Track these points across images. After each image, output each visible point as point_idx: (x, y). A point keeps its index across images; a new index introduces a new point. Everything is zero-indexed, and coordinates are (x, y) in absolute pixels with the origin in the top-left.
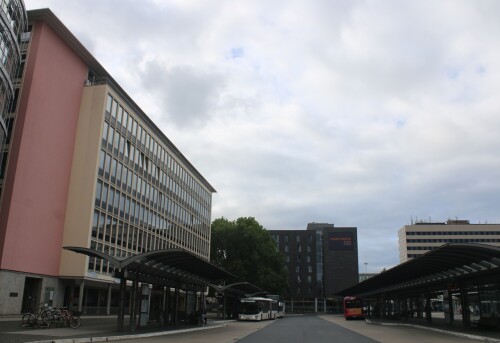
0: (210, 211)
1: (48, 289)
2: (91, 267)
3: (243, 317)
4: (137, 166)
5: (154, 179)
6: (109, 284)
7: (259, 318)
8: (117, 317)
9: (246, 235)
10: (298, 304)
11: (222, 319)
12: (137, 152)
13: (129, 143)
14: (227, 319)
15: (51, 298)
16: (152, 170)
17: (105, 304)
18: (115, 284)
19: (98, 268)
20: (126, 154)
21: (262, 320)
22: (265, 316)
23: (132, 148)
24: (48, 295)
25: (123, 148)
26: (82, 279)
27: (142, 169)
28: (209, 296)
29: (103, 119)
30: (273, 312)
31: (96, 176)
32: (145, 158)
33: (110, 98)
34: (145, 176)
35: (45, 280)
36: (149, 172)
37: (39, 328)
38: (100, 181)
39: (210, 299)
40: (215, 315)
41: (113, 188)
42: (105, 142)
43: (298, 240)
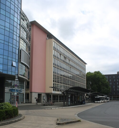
0: (85, 71)
1: (43, 96)
2: (54, 90)
3: (96, 102)
4: (63, 60)
5: (68, 63)
6: (58, 94)
7: (101, 102)
8: (63, 103)
9: (97, 77)
10: (114, 97)
11: (90, 102)
12: (63, 56)
13: (60, 54)
14: (91, 102)
15: (44, 99)
16: (67, 61)
17: (58, 100)
18: (60, 94)
19: (55, 90)
20: (60, 58)
21: (101, 103)
22: (103, 101)
23: (61, 55)
24: (43, 98)
25: (59, 56)
26: (52, 93)
27: (65, 61)
28: (86, 96)
29: (53, 49)
30: (105, 100)
31: (53, 65)
32: (65, 58)
33: (54, 42)
34: (66, 63)
35: (42, 94)
36: (67, 62)
37: (46, 106)
38: (54, 67)
39: (87, 97)
40: (88, 101)
41: (57, 68)
42: (54, 56)
43: (114, 77)
